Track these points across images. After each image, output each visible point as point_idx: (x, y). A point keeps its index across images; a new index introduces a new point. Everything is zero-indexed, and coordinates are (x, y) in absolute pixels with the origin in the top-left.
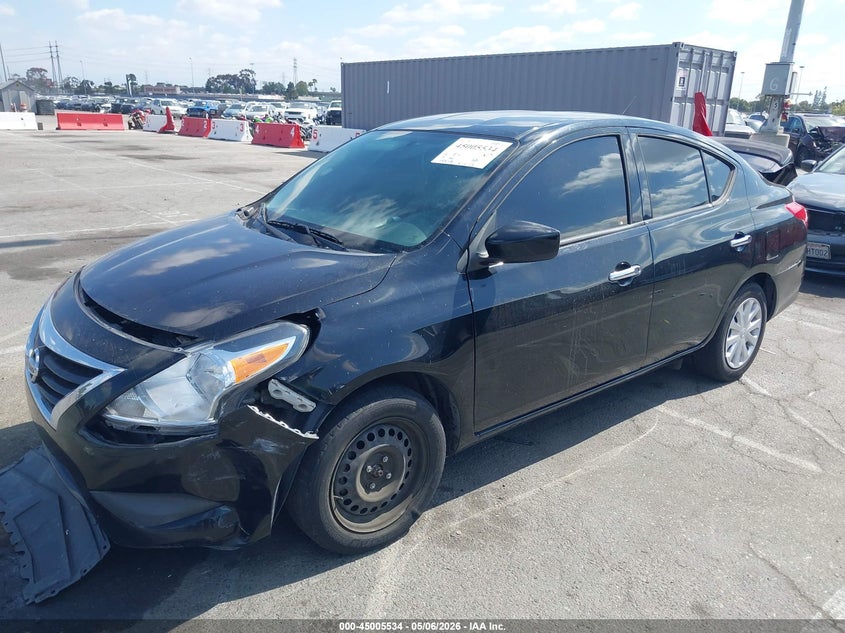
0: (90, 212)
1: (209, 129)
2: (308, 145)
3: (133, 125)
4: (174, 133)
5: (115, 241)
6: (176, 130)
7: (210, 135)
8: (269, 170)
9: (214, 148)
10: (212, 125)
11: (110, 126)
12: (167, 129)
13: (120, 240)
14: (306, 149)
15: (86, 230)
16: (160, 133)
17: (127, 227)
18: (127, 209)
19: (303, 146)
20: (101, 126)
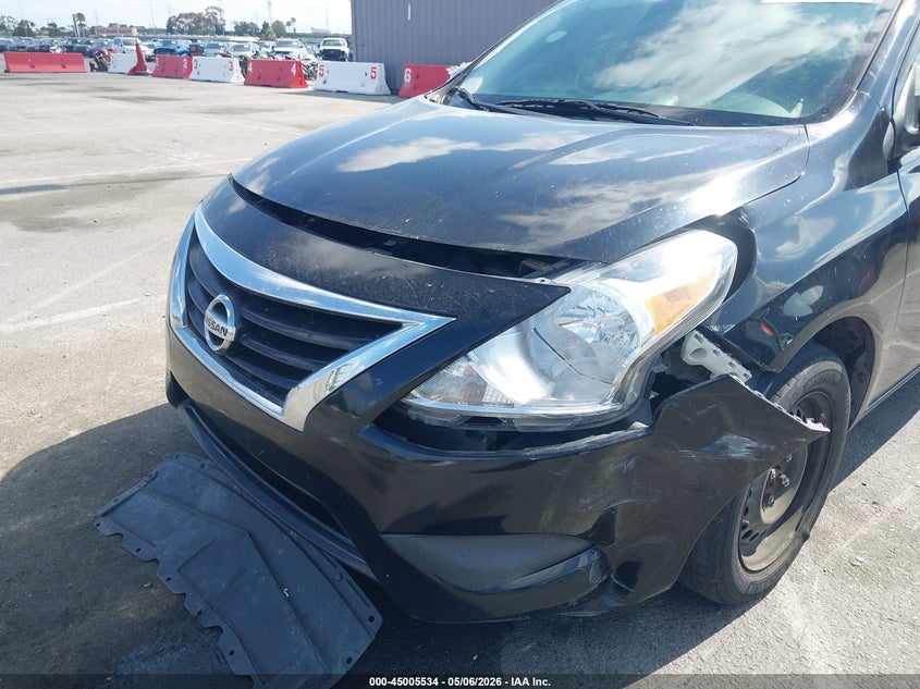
0: (86, 154)
1: (190, 69)
2: (312, 85)
3: (96, 66)
4: (147, 74)
5: (136, 185)
6: (148, 71)
7: (191, 77)
8: (282, 110)
9: (202, 89)
10: (194, 64)
11: (69, 68)
12: (138, 70)
13: (140, 185)
14: (310, 89)
15: (92, 175)
16: (129, 74)
17: (142, 171)
18: (132, 152)
19: (306, 86)
20: (59, 68)
